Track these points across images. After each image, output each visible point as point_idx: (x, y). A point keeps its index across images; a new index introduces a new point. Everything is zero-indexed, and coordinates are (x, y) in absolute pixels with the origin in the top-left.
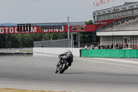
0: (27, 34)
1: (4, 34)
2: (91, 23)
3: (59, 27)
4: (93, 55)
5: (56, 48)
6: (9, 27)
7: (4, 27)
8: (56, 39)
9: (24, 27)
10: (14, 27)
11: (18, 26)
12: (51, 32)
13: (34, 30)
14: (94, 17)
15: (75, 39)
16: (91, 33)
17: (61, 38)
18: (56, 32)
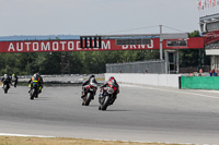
0: (95, 52)
1: (60, 52)
2: (196, 35)
3: (147, 41)
4: (200, 86)
6: (68, 41)
7: (59, 41)
8: (141, 59)
9: (91, 40)
10: (75, 41)
11: (81, 40)
12: (133, 49)
13: (106, 46)
14: (202, 26)
15: (171, 60)
16: (197, 51)
17: (148, 59)
18: (141, 49)
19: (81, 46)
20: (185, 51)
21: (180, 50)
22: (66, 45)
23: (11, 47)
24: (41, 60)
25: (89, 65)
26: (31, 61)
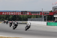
0: (25, 15)
1: (16, 15)
3: (39, 13)
4: (52, 25)
5: (37, 22)
6: (18, 12)
7: (16, 12)
8: (37, 18)
9: (24, 12)
10: (20, 12)
11: (22, 12)
12: (35, 15)
13: (28, 14)
15: (45, 18)
16: (52, 16)
17: (39, 18)
18: (37, 15)
19: (21, 14)
20: (48, 16)
21: (47, 15)
22: (17, 13)
23: (3, 13)
24: (11, 17)
25: (23, 19)
26: (8, 17)
